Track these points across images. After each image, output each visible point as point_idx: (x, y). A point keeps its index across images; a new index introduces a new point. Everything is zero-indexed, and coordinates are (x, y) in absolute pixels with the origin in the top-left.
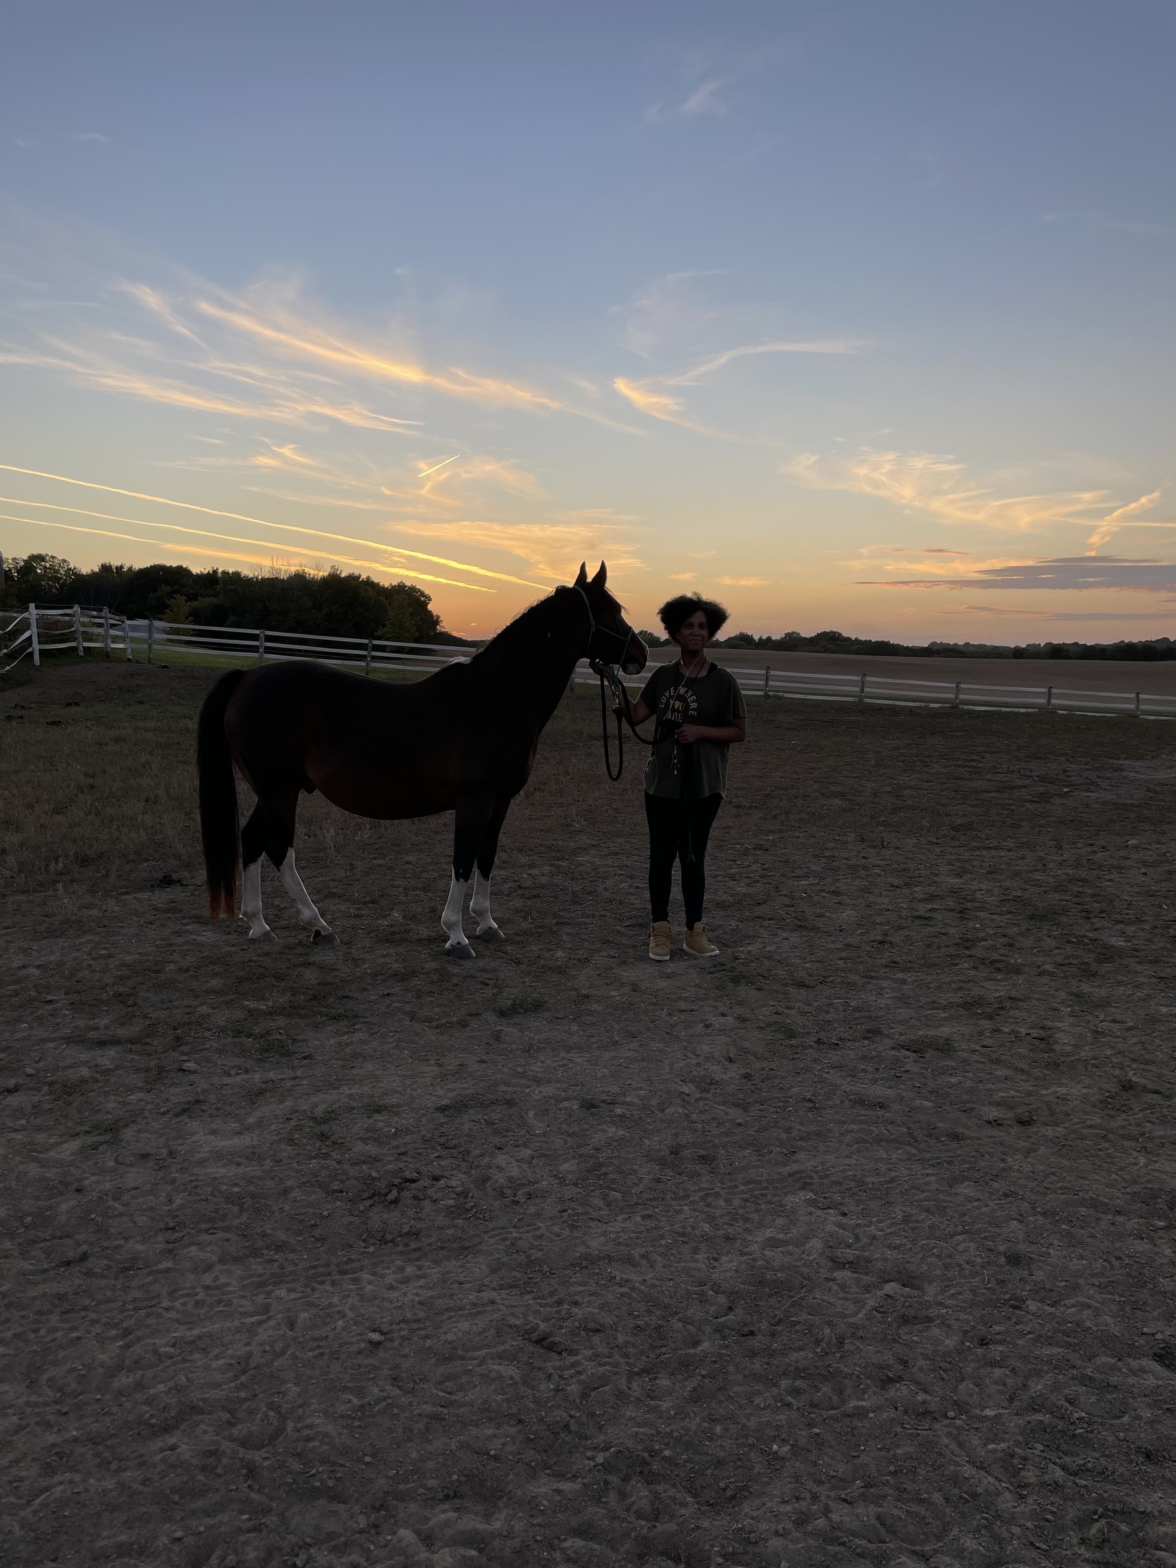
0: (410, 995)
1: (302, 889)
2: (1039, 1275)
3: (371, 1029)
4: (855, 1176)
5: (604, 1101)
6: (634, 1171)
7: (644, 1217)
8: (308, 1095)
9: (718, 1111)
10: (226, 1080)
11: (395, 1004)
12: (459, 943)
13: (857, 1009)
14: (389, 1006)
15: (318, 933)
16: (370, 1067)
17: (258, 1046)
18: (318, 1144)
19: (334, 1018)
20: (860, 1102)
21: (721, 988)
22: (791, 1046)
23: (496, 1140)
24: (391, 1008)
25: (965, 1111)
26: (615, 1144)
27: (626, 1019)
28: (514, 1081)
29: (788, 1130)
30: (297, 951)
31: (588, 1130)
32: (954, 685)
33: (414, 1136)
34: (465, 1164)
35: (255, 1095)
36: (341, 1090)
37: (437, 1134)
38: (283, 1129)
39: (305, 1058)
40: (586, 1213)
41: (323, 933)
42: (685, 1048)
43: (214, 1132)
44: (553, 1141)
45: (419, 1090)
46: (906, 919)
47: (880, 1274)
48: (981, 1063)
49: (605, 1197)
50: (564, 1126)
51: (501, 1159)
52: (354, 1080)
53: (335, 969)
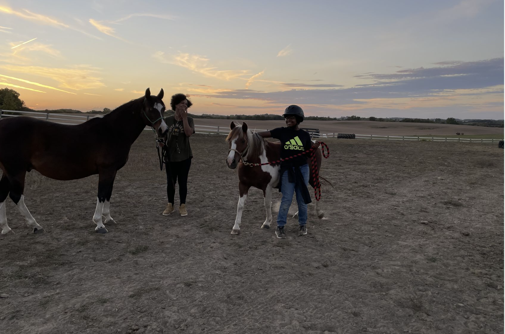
0: (89, 250)
1: (28, 212)
2: (365, 318)
3: (80, 267)
4: (291, 294)
5: (193, 282)
6: (219, 307)
7: (234, 325)
8: (69, 300)
9: (233, 279)
10: (25, 299)
11: (85, 255)
12: (101, 227)
13: (255, 235)
14: (82, 257)
15: (36, 229)
16: (90, 284)
17: (32, 281)
18: (85, 321)
19: (62, 265)
20: (276, 267)
21: (207, 233)
22: (242, 251)
23: (160, 306)
24: (84, 257)
25: (308, 265)
26: (206, 298)
27: (181, 249)
28: (153, 280)
29: (260, 281)
30: (28, 238)
31: (192, 295)
32: (217, 127)
33: (126, 310)
34: (152, 318)
35: (44, 304)
36: (82, 296)
37: (135, 308)
38: (65, 317)
39: (58, 284)
40: (212, 329)
41: (38, 229)
42: (209, 257)
43: (33, 324)
44: (182, 302)
45: (117, 290)
46: (250, 202)
47: (321, 329)
48: (301, 248)
49: (214, 320)
50: (183, 295)
51: (167, 313)
52: (86, 290)
53: (50, 244)
